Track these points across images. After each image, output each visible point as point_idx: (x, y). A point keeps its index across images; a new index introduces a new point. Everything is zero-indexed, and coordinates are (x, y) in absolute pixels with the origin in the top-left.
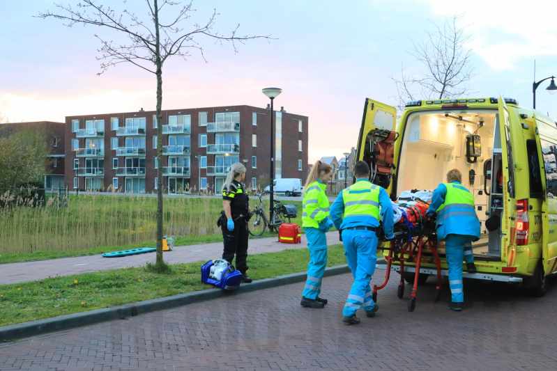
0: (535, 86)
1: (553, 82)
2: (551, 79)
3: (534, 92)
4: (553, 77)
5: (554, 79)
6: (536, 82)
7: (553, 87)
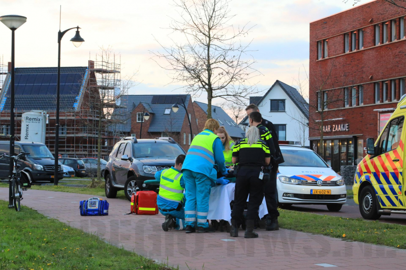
0: (61, 35)
1: (78, 32)
2: (76, 30)
3: (59, 42)
4: (78, 28)
5: (79, 30)
6: (62, 31)
7: (78, 38)
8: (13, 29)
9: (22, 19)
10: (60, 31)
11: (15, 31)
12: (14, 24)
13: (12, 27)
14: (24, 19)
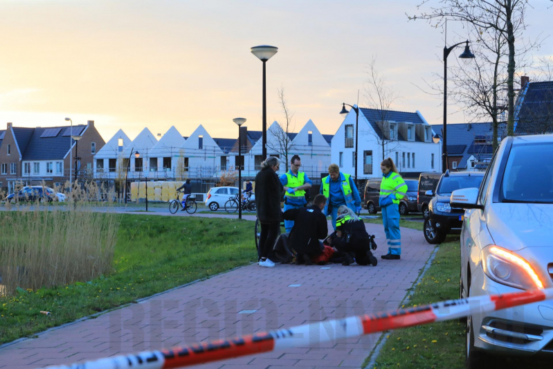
0: (447, 52)
1: (467, 48)
2: (465, 44)
3: (445, 60)
4: (467, 42)
5: (469, 44)
6: (448, 48)
7: (467, 54)
8: (264, 60)
9: (273, 49)
10: (446, 47)
11: (266, 62)
12: (265, 55)
13: (262, 58)
14: (274, 49)
